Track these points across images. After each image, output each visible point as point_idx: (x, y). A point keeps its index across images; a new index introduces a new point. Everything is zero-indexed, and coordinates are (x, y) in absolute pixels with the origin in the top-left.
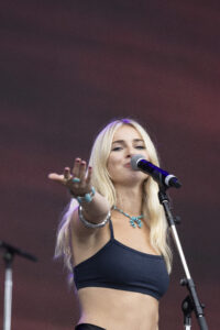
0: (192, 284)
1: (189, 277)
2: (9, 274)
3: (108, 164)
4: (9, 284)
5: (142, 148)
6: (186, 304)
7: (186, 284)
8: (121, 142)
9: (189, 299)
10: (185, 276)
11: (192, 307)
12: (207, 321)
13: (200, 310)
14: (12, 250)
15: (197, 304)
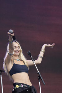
1: (39, 72)
2: (1, 76)
4: (1, 78)
5: (19, 48)
6: (39, 78)
7: (38, 73)
9: (39, 76)
10: (38, 72)
12: (44, 81)
13: (42, 78)
15: (41, 77)
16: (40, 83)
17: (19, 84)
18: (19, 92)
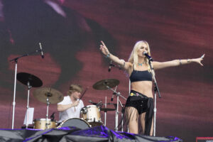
6: (155, 89)
17: (134, 92)
18: (132, 100)
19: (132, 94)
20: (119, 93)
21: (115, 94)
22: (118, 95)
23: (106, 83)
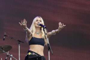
0: (49, 45)
3: (35, 23)
5: (41, 22)
8: (38, 20)
9: (49, 47)
11: (50, 48)
13: (51, 49)
14: (20, 41)
16: (49, 52)
17: (32, 52)
19: (30, 54)
20: (12, 55)
21: (8, 56)
22: (11, 57)
23: (2, 48)
